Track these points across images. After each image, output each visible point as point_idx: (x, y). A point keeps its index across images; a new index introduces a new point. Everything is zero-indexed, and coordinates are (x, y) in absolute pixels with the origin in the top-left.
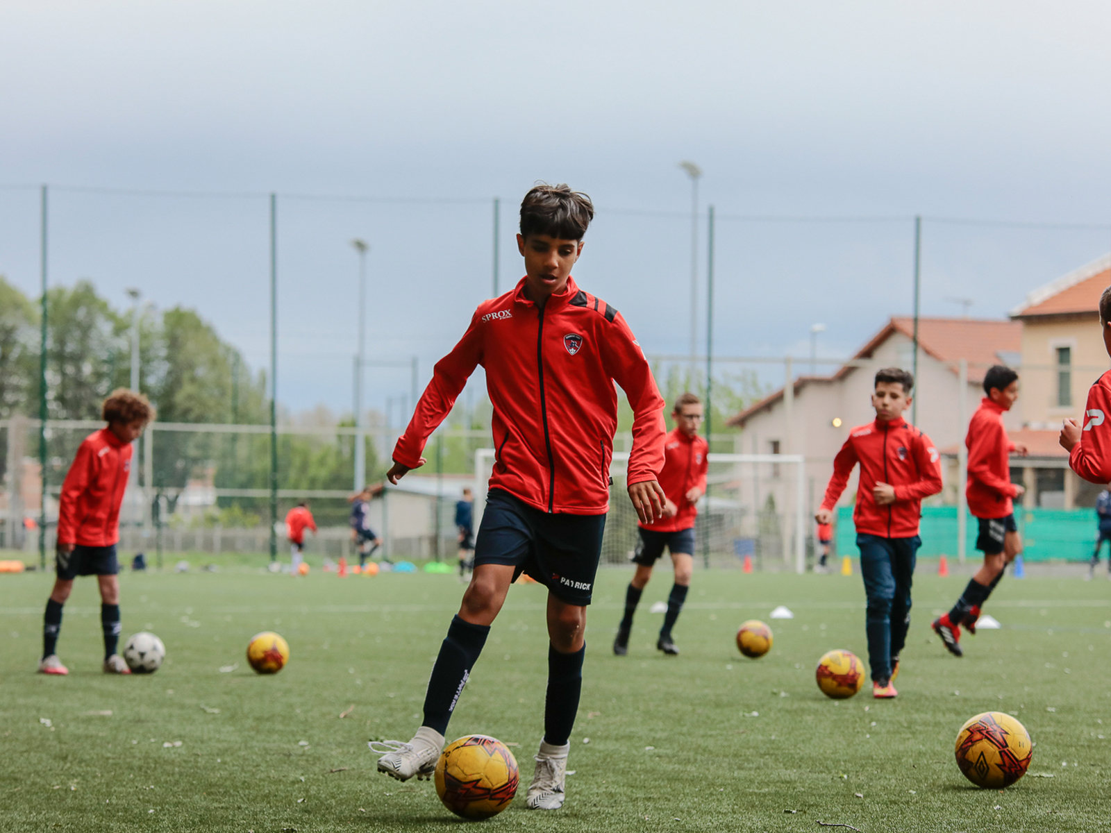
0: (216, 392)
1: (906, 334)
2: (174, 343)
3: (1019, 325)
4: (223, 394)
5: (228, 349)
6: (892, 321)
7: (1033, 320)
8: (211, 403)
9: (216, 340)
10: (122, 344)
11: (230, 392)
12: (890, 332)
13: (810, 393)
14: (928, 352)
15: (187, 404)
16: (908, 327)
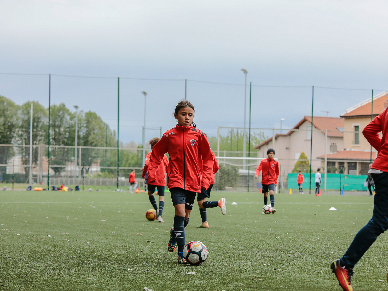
0: (101, 137)
1: (309, 122)
2: (88, 122)
3: (343, 119)
4: (103, 138)
5: (105, 124)
6: (305, 117)
7: (347, 117)
8: (100, 140)
9: (101, 121)
10: (72, 122)
11: (105, 137)
12: (304, 121)
13: (280, 139)
14: (316, 127)
15: (93, 141)
16: (310, 120)
